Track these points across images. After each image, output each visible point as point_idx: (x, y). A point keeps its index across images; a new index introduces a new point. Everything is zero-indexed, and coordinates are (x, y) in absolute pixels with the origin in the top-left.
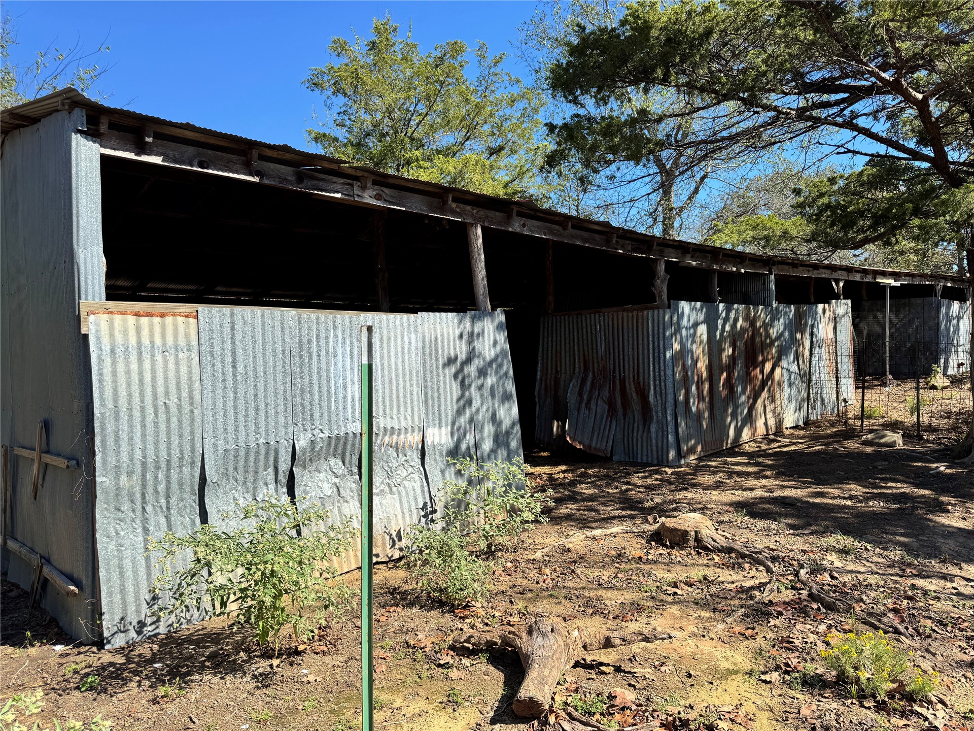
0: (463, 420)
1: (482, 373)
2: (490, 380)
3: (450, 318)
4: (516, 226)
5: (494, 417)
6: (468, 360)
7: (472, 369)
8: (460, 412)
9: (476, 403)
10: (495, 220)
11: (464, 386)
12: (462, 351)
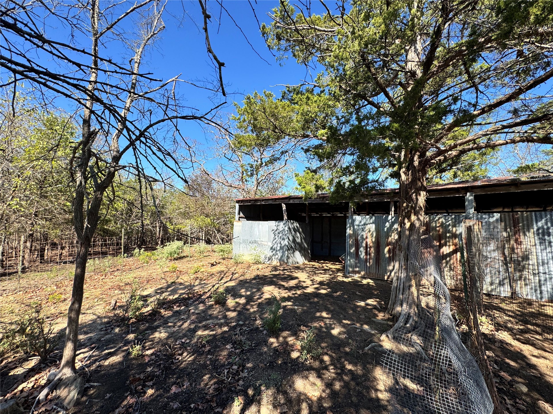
0: (274, 242)
1: (279, 233)
2: (281, 235)
3: (274, 222)
4: (291, 201)
5: (280, 243)
6: (276, 230)
7: (277, 232)
8: (274, 240)
9: (277, 239)
10: (286, 201)
11: (275, 235)
12: (275, 228)
